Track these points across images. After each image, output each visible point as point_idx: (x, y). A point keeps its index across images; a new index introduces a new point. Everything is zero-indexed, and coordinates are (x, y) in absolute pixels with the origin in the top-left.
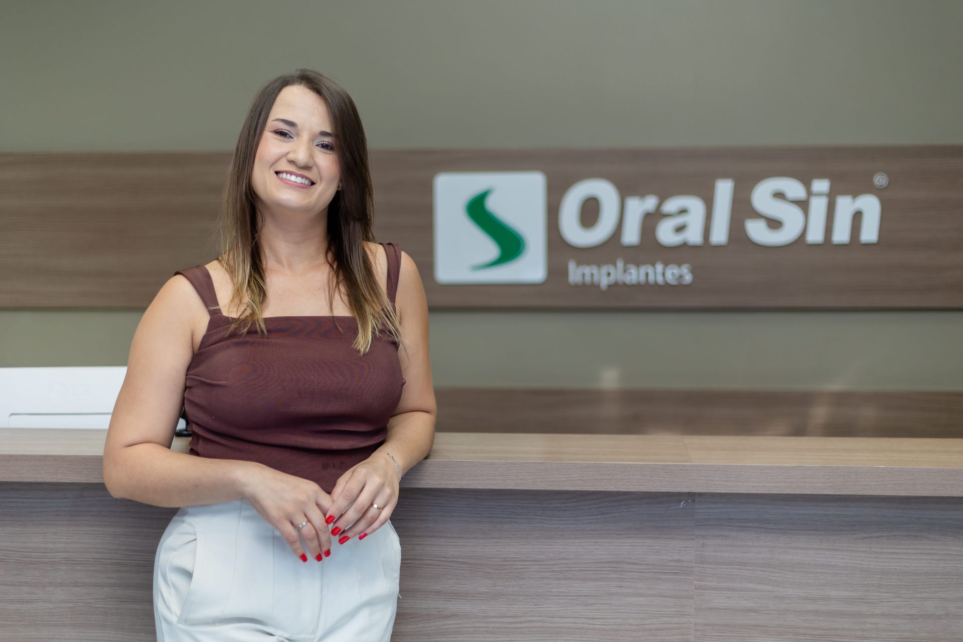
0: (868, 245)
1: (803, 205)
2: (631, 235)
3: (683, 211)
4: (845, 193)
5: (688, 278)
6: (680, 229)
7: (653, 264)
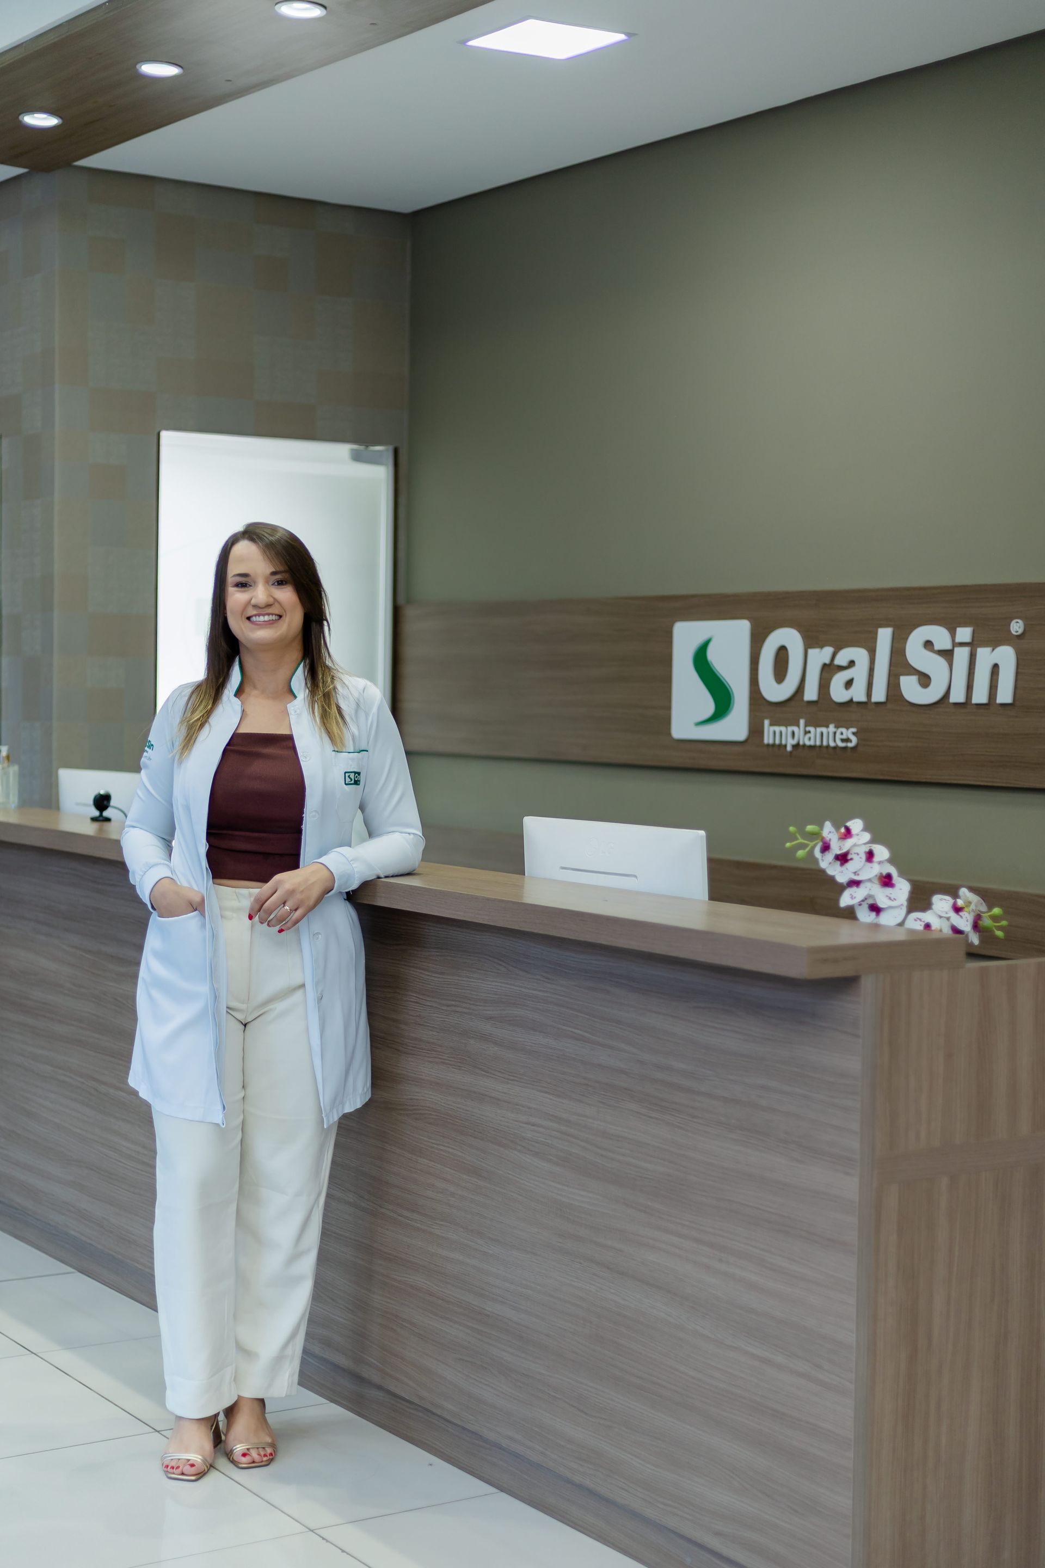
0: (1004, 706)
1: (947, 654)
2: (811, 694)
3: (852, 664)
4: (985, 644)
5: (853, 741)
6: (849, 684)
7: (827, 727)
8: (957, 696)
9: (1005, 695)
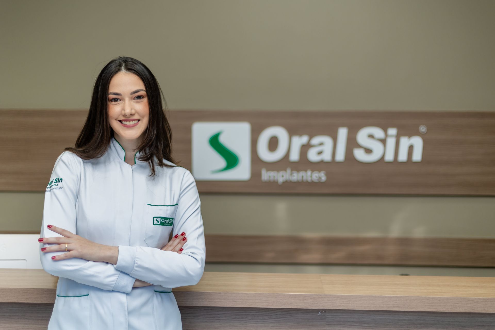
0: (416, 163)
1: (383, 141)
2: (295, 156)
3: (321, 144)
4: (405, 135)
5: (324, 178)
6: (320, 153)
7: (306, 171)
8: (389, 157)
9: (417, 156)
